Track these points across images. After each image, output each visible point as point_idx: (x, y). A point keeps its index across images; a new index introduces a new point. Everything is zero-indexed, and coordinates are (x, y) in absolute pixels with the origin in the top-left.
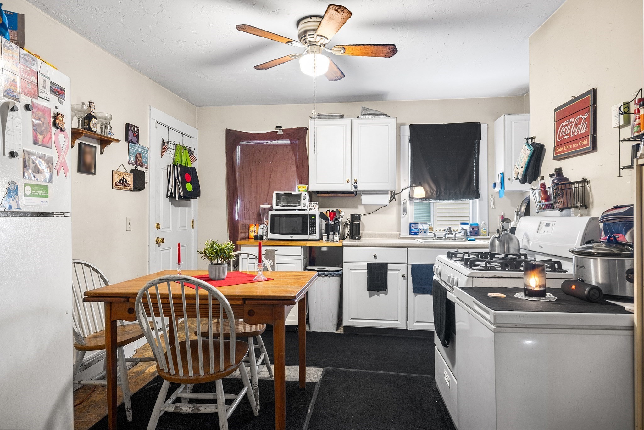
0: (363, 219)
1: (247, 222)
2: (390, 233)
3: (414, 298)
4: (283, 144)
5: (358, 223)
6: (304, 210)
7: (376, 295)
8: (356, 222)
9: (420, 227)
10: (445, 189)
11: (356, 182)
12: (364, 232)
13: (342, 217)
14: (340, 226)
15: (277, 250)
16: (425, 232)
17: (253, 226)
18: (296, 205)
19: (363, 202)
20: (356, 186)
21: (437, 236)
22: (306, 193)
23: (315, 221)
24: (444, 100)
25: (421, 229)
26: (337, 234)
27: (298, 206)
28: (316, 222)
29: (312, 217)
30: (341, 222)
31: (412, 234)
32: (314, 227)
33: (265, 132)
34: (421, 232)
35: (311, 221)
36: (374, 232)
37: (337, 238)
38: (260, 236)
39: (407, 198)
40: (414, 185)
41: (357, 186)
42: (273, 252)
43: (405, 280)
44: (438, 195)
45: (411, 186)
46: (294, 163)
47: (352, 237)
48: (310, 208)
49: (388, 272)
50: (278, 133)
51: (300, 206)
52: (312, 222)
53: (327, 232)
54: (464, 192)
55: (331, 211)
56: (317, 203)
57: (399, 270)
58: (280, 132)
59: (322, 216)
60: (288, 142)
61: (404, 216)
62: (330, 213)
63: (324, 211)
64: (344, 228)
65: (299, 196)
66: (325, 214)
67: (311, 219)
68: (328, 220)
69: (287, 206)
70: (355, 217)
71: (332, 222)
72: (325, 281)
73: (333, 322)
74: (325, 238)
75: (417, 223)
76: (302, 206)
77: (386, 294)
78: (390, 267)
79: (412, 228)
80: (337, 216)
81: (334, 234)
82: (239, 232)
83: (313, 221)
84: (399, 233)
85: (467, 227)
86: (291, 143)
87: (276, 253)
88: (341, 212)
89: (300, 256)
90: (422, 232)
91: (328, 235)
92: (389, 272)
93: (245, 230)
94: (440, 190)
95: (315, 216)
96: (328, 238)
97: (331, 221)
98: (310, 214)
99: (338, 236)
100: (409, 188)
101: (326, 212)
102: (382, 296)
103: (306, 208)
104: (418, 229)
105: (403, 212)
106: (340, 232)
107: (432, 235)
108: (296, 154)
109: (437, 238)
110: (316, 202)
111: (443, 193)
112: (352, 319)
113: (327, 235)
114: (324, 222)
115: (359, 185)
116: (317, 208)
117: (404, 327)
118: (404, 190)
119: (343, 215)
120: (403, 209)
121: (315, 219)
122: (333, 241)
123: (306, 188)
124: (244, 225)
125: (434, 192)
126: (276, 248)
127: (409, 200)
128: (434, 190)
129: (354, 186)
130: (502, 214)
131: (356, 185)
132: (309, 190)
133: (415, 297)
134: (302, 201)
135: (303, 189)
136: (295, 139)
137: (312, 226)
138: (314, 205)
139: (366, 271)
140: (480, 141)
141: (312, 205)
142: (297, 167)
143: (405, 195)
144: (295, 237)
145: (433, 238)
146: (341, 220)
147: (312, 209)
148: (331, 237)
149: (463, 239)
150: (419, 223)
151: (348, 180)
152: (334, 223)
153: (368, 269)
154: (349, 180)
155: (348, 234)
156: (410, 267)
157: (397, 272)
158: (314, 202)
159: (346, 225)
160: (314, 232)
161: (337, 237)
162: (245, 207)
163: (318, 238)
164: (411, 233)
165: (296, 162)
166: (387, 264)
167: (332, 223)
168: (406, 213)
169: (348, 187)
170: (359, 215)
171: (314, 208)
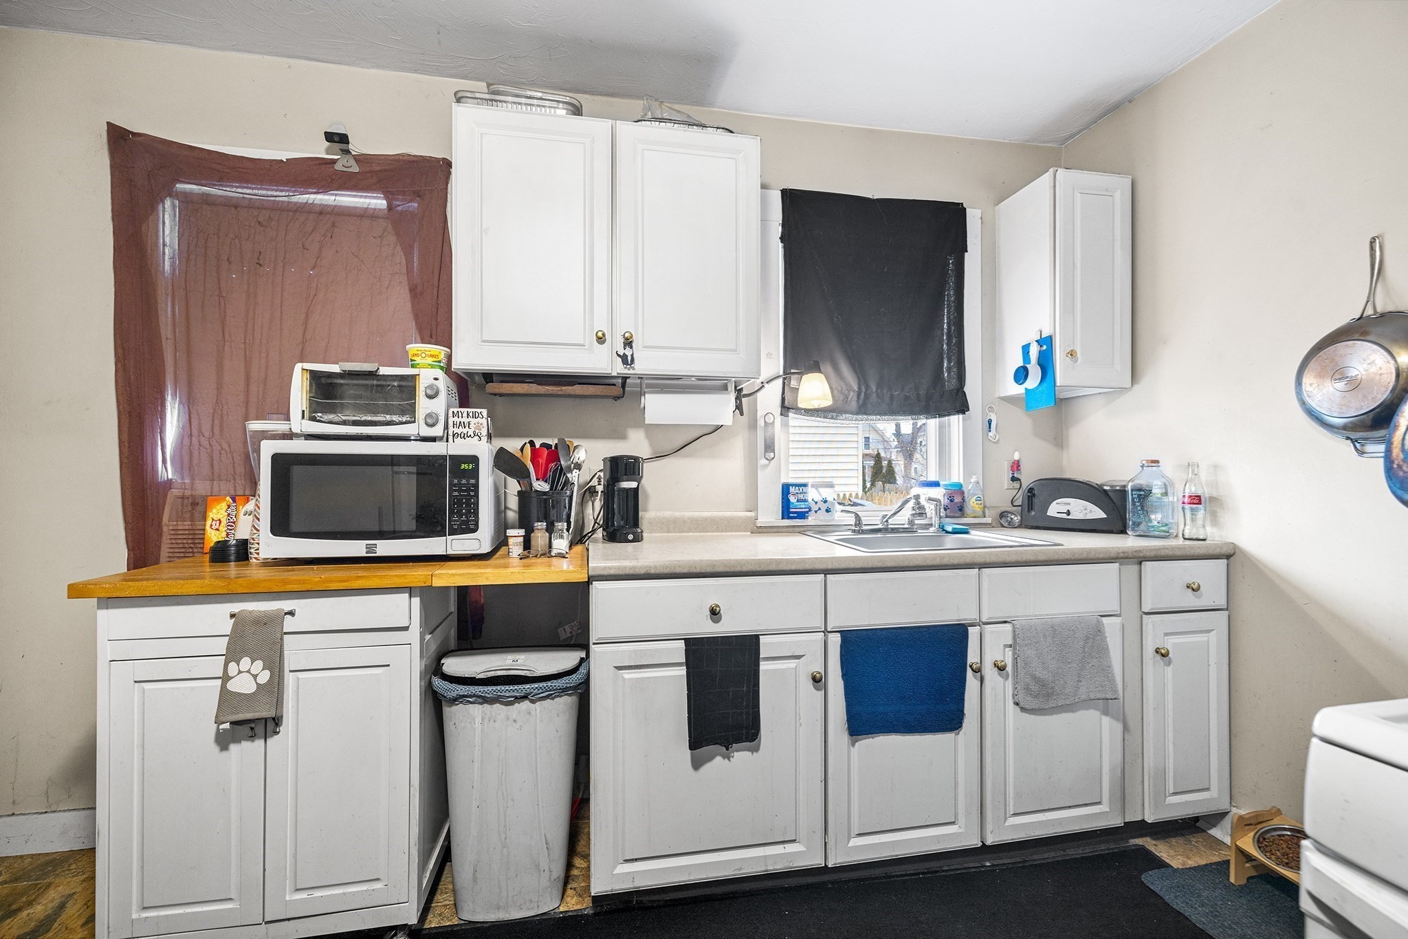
0: (649, 471)
1: (202, 488)
2: (728, 514)
3: (849, 751)
4: (355, 208)
5: (633, 485)
6: (433, 439)
7: (719, 759)
8: (626, 485)
9: (812, 495)
10: (879, 386)
11: (628, 343)
12: (649, 514)
13: (578, 466)
14: (571, 497)
15: (291, 613)
16: (828, 511)
17: (224, 505)
18: (395, 418)
19: (650, 418)
20: (629, 358)
21: (865, 520)
22: (440, 374)
23: (472, 481)
24: (872, 131)
25: (816, 503)
26: (562, 530)
27: (406, 423)
28: (476, 486)
29: (463, 466)
30: (576, 483)
31: (789, 518)
32: (468, 504)
33: (283, 156)
34: (816, 512)
35: (456, 481)
36: (677, 514)
37: (561, 544)
38: (236, 545)
39: (777, 410)
40: (792, 371)
41: (632, 355)
42: (275, 620)
43: (820, 692)
44: (861, 402)
45: (787, 373)
46: (404, 279)
47: (613, 536)
48: (456, 430)
49: (762, 668)
50: (338, 167)
51: (414, 422)
52: (460, 484)
53: (525, 522)
54: (927, 393)
55: (538, 446)
56: (485, 412)
57: (799, 657)
58: (345, 164)
59: (505, 462)
60: (377, 202)
61: (767, 462)
62: (535, 453)
63: (513, 445)
64: (582, 503)
65: (407, 386)
66: (518, 454)
67: (457, 473)
68: (528, 476)
69: (355, 423)
70: (622, 467)
71: (542, 483)
72: (515, 721)
73: (551, 871)
74: (516, 544)
75: (805, 485)
76: (422, 422)
77: (756, 749)
78: (767, 646)
79: (792, 499)
80: (562, 463)
81: (550, 529)
82: (165, 529)
83: (464, 481)
84: (752, 514)
85: (938, 493)
86: (390, 208)
87: (289, 624)
88: (576, 447)
89: (406, 629)
90: (820, 509)
91: (529, 531)
92: (764, 666)
93: (192, 520)
94: (867, 387)
95: (474, 460)
96: (527, 544)
97: (537, 479)
98: (451, 453)
99: (566, 534)
100: (781, 380)
101: (522, 449)
102: (741, 757)
103: (438, 431)
104: (805, 501)
105: (766, 451)
106: (572, 520)
107: (851, 520)
108: (412, 247)
109: (865, 528)
110: (479, 410)
111: (874, 395)
112: (627, 861)
113: (522, 532)
114: (513, 486)
115: (639, 352)
116: (484, 432)
117: (817, 861)
118: (766, 385)
119: (582, 459)
120: (765, 442)
121: (475, 473)
122: (548, 552)
123: (442, 356)
124: (190, 501)
125: (852, 393)
126: (286, 605)
127: (781, 414)
128: (850, 389)
129: (624, 358)
130: (1016, 457)
131: (628, 352)
132: (454, 366)
133: (853, 745)
134: (424, 406)
135: (430, 361)
136: (404, 193)
137: (460, 503)
138: (473, 421)
139: (682, 671)
140: (966, 253)
141: (462, 420)
142: (413, 290)
143: (769, 399)
144: (385, 548)
145: (854, 528)
146: (574, 476)
147: (464, 436)
148: (540, 538)
149: (932, 529)
150: (810, 486)
151: (600, 334)
152: (551, 489)
153: (688, 664)
154: (604, 335)
155: (595, 522)
156: (835, 640)
157: (792, 664)
158: (470, 410)
159: (587, 494)
160: (469, 526)
161: (562, 537)
162: (195, 432)
163: (486, 548)
164: (787, 512)
165: (409, 271)
166: (757, 637)
167: (541, 486)
168: (772, 455)
169: (601, 362)
170: (636, 459)
171: (471, 433)
